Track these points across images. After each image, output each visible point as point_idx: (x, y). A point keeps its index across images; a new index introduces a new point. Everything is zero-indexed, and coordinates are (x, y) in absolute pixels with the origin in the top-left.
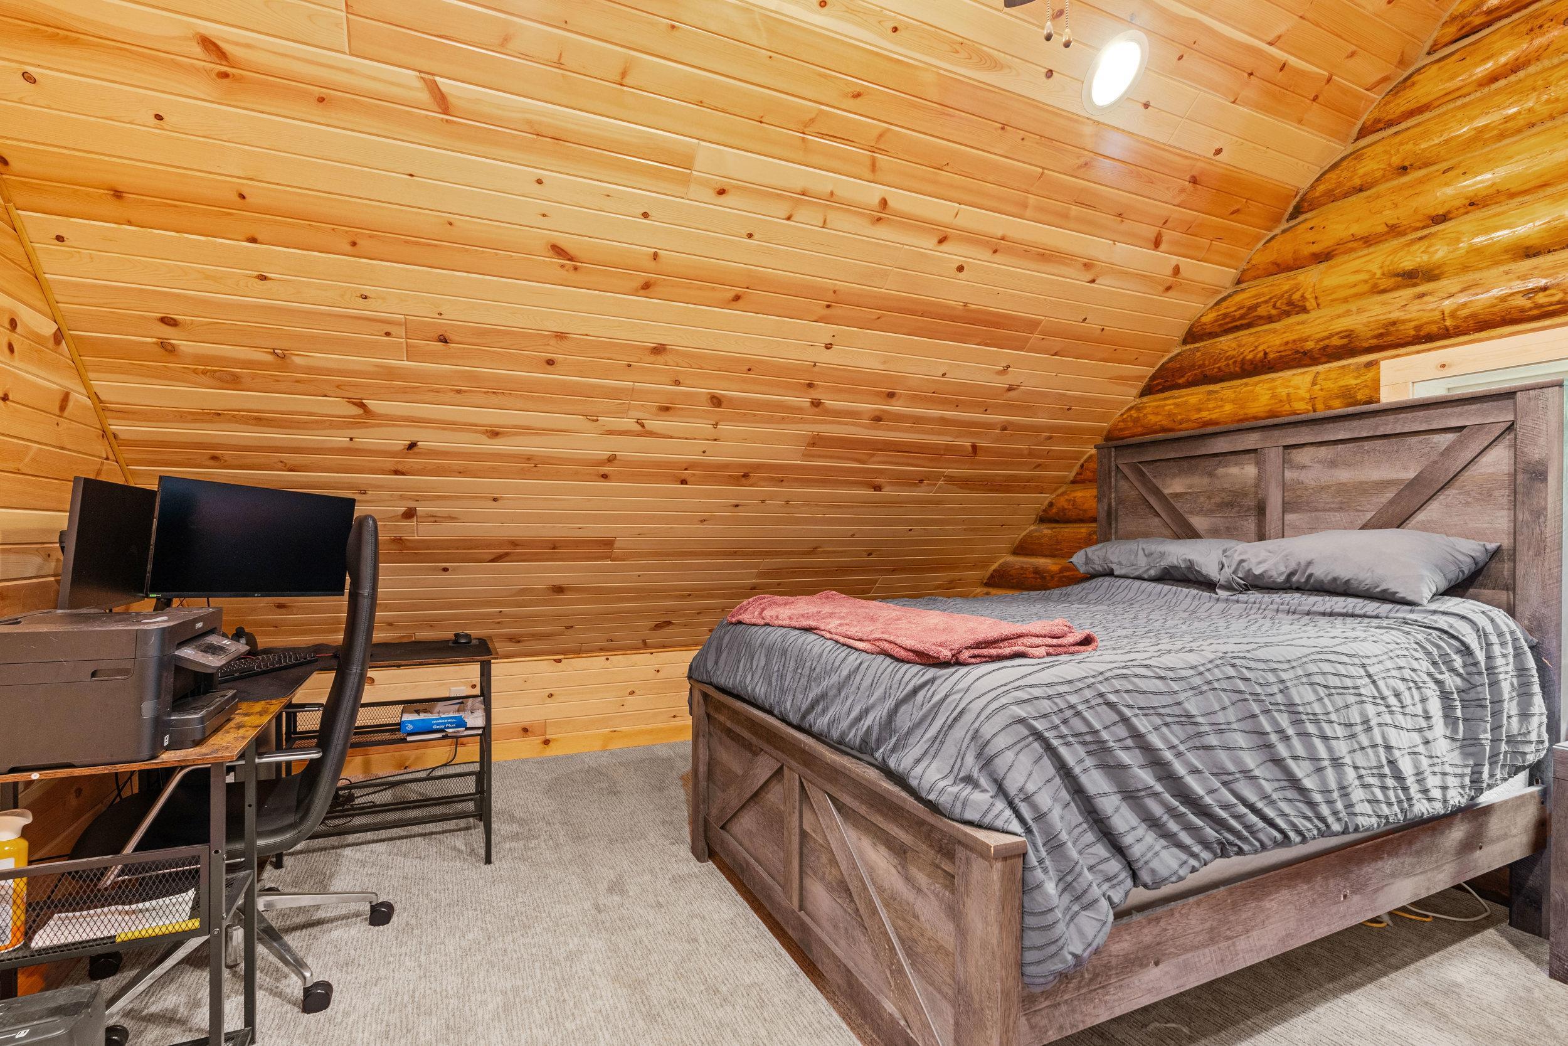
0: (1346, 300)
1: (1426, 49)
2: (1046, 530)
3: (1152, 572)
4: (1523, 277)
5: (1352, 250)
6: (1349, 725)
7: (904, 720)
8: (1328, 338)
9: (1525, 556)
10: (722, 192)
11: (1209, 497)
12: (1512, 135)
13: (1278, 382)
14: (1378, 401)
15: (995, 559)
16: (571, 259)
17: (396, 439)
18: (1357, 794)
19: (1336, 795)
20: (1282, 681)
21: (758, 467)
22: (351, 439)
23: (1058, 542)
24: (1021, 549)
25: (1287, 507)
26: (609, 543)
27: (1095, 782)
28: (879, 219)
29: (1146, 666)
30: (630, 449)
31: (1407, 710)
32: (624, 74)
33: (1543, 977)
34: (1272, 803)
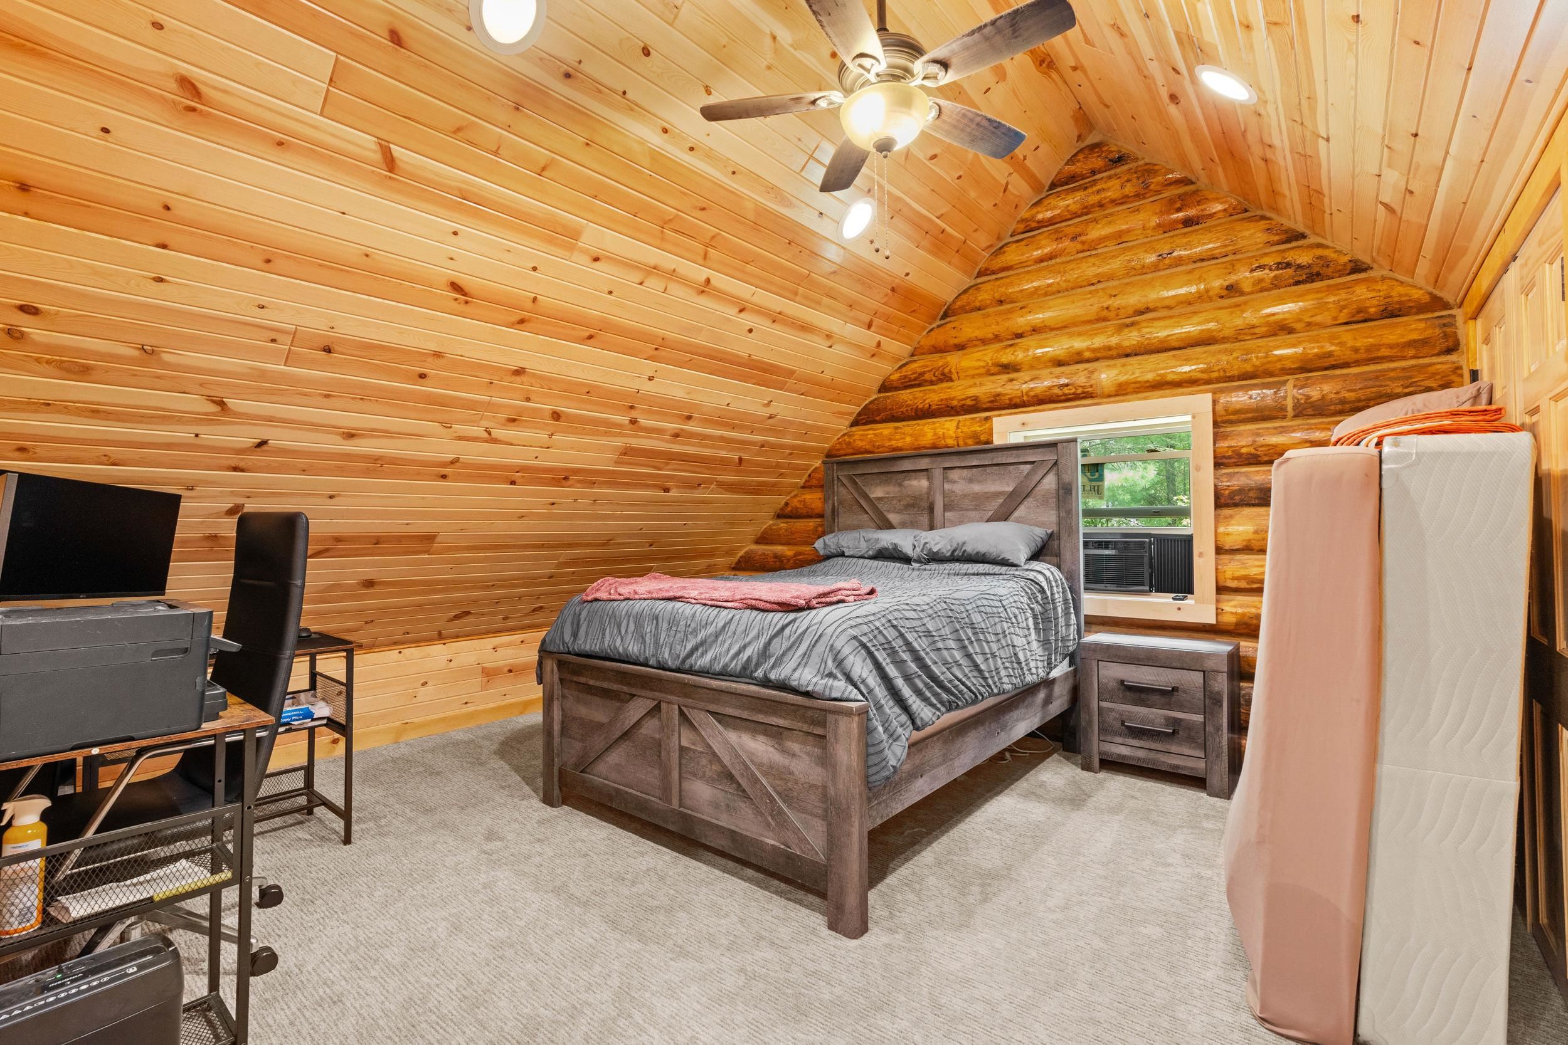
0: (973, 377)
1: (1010, 233)
2: (782, 524)
3: (871, 553)
4: (1058, 377)
5: (976, 346)
6: (996, 634)
7: (777, 648)
8: (965, 399)
9: (1064, 537)
10: (596, 259)
11: (900, 501)
12: (1050, 295)
13: (938, 425)
14: (991, 443)
15: (740, 548)
16: (465, 294)
17: (245, 436)
18: (1003, 673)
19: (994, 673)
20: (967, 611)
21: (577, 471)
22: (197, 435)
23: (792, 533)
24: (762, 540)
25: (947, 508)
26: (430, 538)
27: (892, 671)
28: (703, 292)
29: (907, 604)
30: (475, 453)
31: (1020, 625)
32: (544, 169)
33: (1079, 771)
34: (969, 678)
